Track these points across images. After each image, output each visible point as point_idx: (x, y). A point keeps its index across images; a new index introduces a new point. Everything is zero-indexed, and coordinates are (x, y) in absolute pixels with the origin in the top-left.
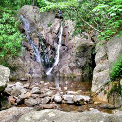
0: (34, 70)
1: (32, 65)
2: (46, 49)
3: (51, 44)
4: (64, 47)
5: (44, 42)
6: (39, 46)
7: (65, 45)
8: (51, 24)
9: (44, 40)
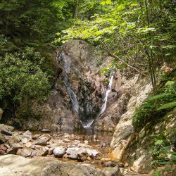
0: (64, 120)
1: (63, 114)
2: (89, 95)
3: (97, 89)
4: (114, 93)
5: (87, 87)
6: (80, 91)
7: (115, 91)
8: (101, 64)
9: (88, 83)
